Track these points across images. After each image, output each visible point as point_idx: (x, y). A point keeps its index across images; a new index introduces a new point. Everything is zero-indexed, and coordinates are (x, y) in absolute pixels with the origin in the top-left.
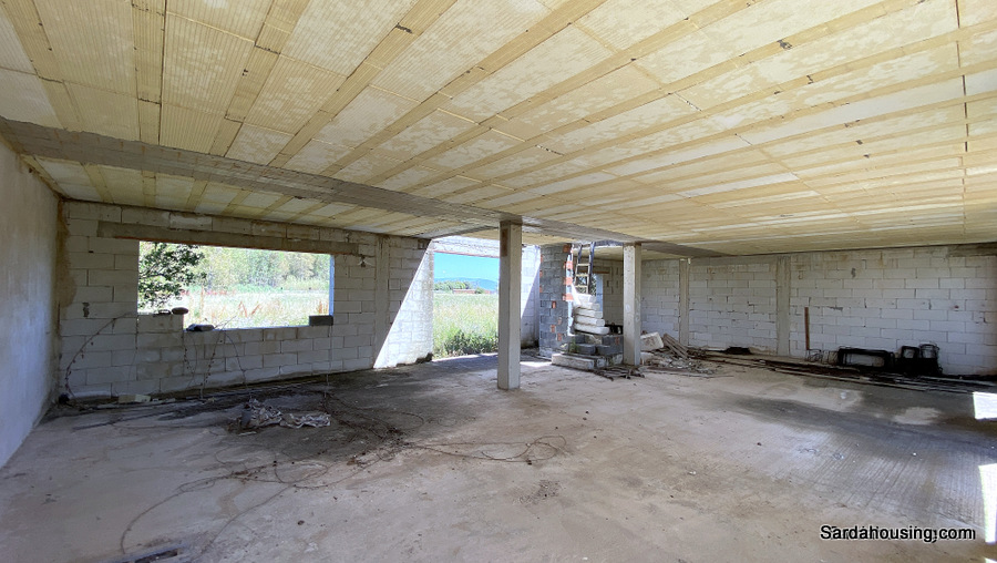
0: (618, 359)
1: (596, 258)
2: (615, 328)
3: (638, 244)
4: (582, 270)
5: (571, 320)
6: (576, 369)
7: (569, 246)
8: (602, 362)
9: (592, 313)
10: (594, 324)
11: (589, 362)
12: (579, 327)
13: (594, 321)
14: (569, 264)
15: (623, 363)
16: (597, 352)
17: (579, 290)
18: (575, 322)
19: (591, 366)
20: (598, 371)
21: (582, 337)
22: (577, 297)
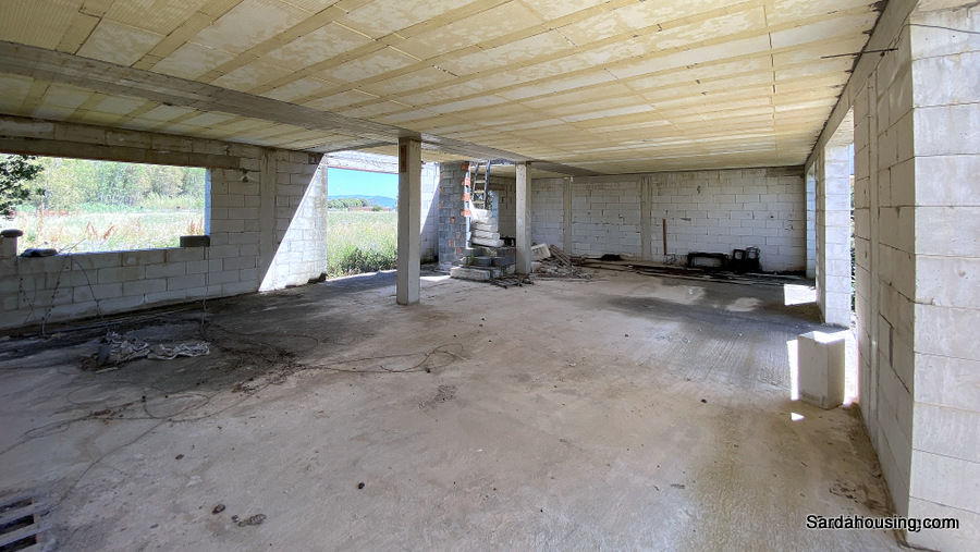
0: (511, 269)
1: (491, 176)
2: (509, 241)
3: (528, 163)
4: (479, 187)
5: (469, 235)
6: (474, 280)
7: (467, 164)
8: (497, 273)
9: (488, 227)
10: (490, 238)
11: (485, 274)
12: (476, 241)
13: (490, 235)
14: (467, 181)
15: (516, 273)
16: (493, 263)
17: (477, 206)
18: (473, 236)
19: (487, 277)
20: (492, 281)
21: (479, 250)
22: (474, 213)
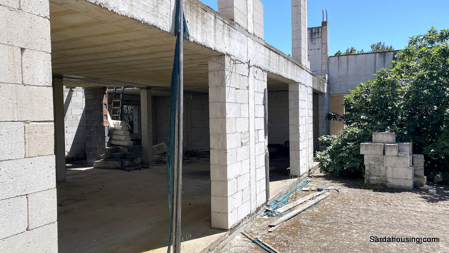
0: (138, 160)
3: (149, 88)
4: (117, 104)
5: (107, 139)
6: (109, 168)
7: (105, 88)
8: (127, 163)
9: (121, 133)
10: (124, 140)
11: (118, 164)
12: (114, 142)
14: (105, 100)
15: (142, 163)
16: (124, 157)
17: (113, 118)
18: (110, 139)
19: (119, 166)
20: (122, 168)
21: (115, 148)
22: (111, 123)
